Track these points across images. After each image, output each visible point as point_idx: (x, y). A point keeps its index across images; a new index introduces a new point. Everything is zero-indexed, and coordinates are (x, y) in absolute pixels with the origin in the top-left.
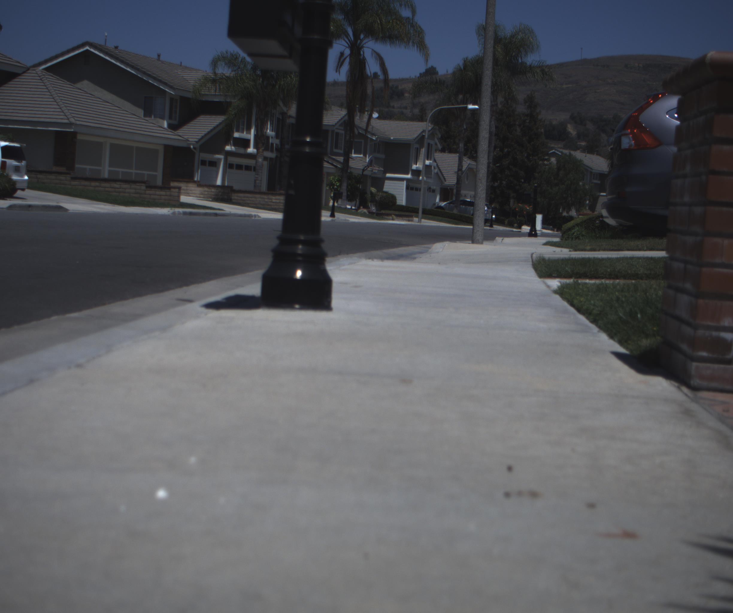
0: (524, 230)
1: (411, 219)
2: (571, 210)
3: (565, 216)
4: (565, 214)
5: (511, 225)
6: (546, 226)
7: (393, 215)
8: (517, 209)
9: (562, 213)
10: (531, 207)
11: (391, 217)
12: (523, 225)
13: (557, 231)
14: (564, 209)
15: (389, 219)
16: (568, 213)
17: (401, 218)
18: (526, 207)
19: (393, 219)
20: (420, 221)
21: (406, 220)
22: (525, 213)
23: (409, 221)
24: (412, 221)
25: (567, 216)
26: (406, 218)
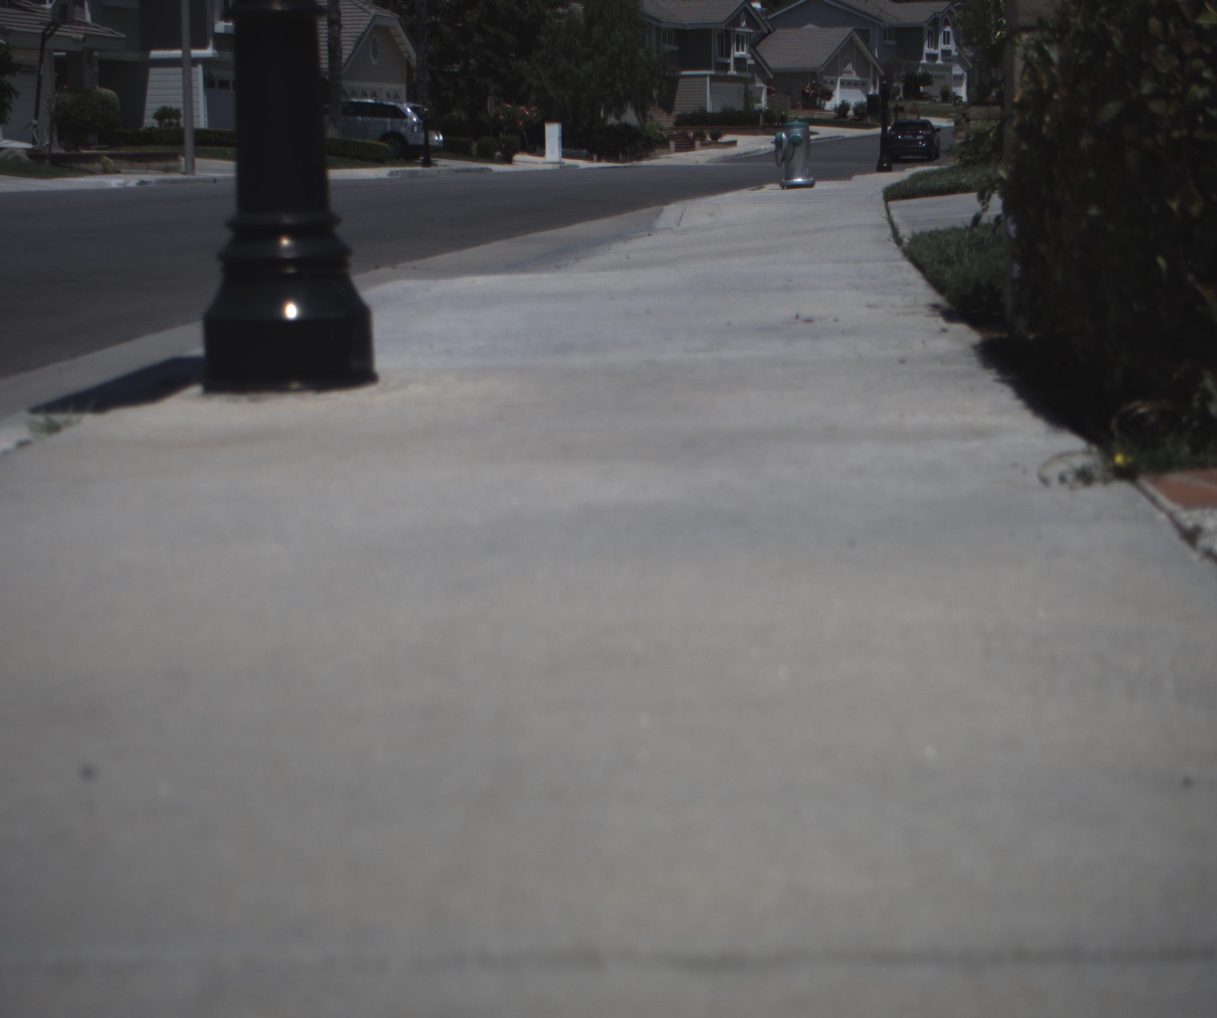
0: (519, 163)
1: (171, 164)
2: (626, 111)
3: (611, 125)
4: (612, 120)
5: (486, 155)
6: (571, 151)
7: (106, 158)
8: (501, 117)
9: (605, 119)
10: (533, 109)
11: (98, 166)
12: (516, 151)
13: (599, 160)
14: (609, 111)
15: (92, 173)
16: (618, 117)
17: (143, 165)
18: (523, 110)
19: (106, 171)
20: (192, 168)
21: (158, 170)
22: (521, 124)
23: (166, 170)
24: (176, 170)
25: (618, 126)
26: (158, 164)
